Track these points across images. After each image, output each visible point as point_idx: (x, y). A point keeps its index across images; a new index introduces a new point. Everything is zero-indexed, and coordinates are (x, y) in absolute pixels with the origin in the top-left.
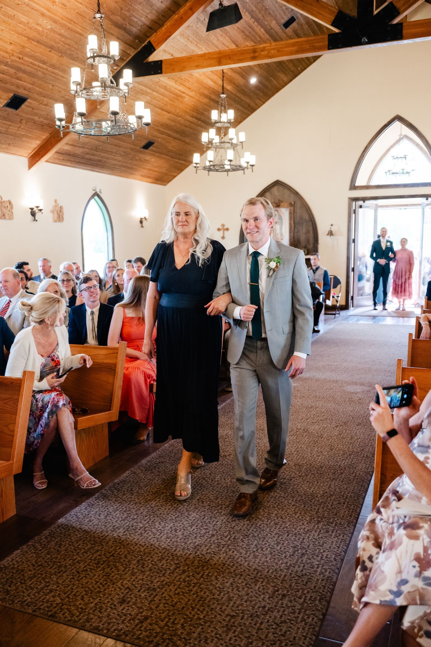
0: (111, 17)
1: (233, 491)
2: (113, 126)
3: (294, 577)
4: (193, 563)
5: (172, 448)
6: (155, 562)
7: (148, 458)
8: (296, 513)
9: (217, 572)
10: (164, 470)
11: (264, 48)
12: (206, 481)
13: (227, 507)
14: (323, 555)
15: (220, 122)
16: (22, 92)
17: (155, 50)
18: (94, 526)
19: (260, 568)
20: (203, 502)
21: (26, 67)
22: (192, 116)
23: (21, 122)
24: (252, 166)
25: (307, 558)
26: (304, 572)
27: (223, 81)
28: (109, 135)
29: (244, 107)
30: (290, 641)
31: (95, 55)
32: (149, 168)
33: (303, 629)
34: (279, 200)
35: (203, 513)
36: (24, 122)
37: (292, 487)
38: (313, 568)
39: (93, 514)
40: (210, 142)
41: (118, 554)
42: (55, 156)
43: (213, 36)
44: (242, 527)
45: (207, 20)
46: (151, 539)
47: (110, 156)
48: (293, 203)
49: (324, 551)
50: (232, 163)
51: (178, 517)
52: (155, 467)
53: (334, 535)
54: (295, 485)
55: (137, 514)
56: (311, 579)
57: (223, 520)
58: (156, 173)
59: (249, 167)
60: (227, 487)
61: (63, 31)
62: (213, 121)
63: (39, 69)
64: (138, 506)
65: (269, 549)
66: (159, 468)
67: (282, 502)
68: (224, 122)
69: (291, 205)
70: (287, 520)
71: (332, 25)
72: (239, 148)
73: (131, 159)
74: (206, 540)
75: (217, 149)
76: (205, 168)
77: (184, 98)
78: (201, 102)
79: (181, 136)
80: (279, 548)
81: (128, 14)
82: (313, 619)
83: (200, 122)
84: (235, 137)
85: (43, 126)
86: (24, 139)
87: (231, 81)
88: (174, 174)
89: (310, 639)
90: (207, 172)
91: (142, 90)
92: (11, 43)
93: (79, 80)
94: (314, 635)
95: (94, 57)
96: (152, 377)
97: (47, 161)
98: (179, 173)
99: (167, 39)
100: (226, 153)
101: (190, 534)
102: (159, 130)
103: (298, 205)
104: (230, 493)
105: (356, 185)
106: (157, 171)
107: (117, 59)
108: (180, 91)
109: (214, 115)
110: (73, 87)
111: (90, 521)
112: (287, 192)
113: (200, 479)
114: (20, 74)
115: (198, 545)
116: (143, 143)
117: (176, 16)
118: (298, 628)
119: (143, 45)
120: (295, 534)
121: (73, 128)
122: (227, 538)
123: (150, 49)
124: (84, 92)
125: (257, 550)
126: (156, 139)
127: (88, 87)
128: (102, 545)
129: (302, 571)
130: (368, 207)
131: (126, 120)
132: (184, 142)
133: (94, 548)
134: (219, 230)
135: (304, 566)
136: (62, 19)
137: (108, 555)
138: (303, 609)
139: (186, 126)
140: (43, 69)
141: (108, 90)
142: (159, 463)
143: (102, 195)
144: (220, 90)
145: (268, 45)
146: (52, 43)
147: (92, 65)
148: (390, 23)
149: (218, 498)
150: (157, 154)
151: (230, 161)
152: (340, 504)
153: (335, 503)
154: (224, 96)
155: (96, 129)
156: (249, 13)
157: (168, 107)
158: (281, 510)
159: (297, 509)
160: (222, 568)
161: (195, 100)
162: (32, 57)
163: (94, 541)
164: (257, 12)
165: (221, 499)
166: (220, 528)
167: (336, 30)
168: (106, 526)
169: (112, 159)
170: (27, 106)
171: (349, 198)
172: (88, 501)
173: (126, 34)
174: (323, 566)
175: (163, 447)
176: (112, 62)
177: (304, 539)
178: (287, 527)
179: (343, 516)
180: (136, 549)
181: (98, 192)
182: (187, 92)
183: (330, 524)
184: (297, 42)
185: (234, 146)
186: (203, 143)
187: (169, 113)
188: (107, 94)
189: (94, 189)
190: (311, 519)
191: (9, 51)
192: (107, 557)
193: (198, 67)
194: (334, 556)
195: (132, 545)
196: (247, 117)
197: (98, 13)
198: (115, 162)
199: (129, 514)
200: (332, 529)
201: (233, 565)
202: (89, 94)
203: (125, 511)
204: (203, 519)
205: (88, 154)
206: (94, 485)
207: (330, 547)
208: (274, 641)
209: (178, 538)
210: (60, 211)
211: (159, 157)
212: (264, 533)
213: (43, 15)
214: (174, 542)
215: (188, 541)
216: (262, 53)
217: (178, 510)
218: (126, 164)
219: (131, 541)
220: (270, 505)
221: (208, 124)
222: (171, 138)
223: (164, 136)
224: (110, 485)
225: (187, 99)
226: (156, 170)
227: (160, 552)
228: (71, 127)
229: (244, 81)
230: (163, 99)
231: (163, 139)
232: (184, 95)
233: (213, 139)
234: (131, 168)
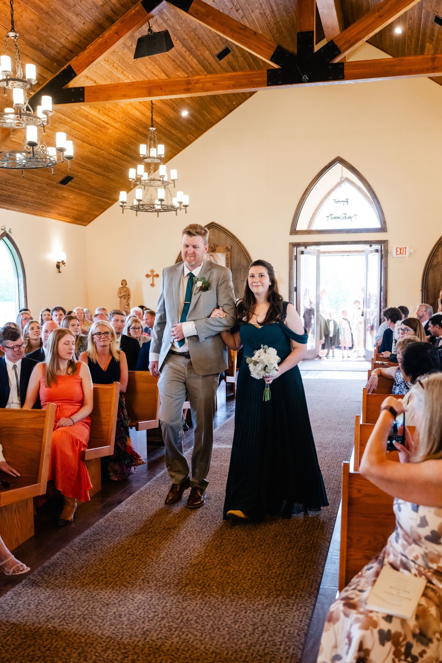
0: (26, 36)
1: (182, 568)
2: (30, 158)
3: (256, 657)
4: (142, 650)
5: (108, 523)
6: (99, 653)
7: (82, 536)
8: (252, 588)
9: (171, 658)
10: (101, 549)
11: (199, 80)
12: (150, 558)
13: (177, 586)
14: (285, 631)
15: (150, 157)
17: (76, 75)
18: (24, 617)
19: (218, 651)
20: (148, 582)
22: (117, 150)
24: (186, 206)
25: (269, 636)
26: (266, 651)
27: (152, 113)
28: (24, 168)
29: (173, 141)
31: (8, 77)
32: (67, 206)
34: (214, 245)
35: (149, 594)
37: (246, 559)
38: (276, 645)
39: (21, 604)
40: (138, 179)
41: (55, 647)
43: (141, 63)
44: (195, 607)
45: (134, 47)
46: (92, 628)
47: (22, 191)
48: (230, 247)
49: (286, 627)
50: (163, 203)
51: (122, 600)
52: (90, 546)
53: (295, 608)
54: (249, 557)
55: (73, 600)
56: (274, 658)
57: (172, 601)
58: (75, 212)
59: (182, 207)
60: (174, 563)
62: (142, 156)
64: (74, 591)
65: (226, 629)
66: (95, 547)
67: (236, 577)
68: (154, 158)
69: (227, 249)
70: (243, 596)
71: (271, 60)
72: (171, 186)
73: (47, 195)
74: (156, 624)
75: (146, 187)
76: (132, 208)
77: (108, 129)
78: (127, 135)
79: (105, 171)
80: (237, 627)
81: (45, 34)
83: (125, 156)
84: (166, 174)
87: (161, 113)
88: (97, 213)
90: (135, 212)
91: (60, 118)
95: (7, 80)
96: (81, 442)
98: (102, 212)
99: (90, 64)
100: (157, 191)
101: (137, 618)
102: (79, 164)
103: (236, 250)
104: (179, 570)
105: (297, 229)
106: (76, 210)
107: (34, 83)
108: (103, 121)
111: (18, 612)
112: (223, 235)
113: (143, 557)
115: (147, 630)
116: (61, 178)
117: (100, 40)
119: (62, 69)
120: (254, 610)
122: (179, 621)
123: (70, 74)
125: (214, 631)
126: (76, 173)
128: (35, 638)
129: (264, 650)
130: (309, 253)
131: (45, 152)
132: (108, 177)
133: (25, 642)
134: (148, 276)
135: (266, 644)
137: (43, 649)
139: (109, 160)
141: (24, 118)
142: (95, 541)
143: (12, 235)
144: (149, 122)
145: (203, 77)
147: (5, 89)
148: (331, 62)
149: (166, 576)
150: (77, 190)
151: (161, 200)
152: (299, 574)
153: (293, 574)
154: (154, 129)
155: (10, 161)
156: (181, 41)
157: (90, 139)
158: (236, 585)
159: (254, 582)
160: (176, 654)
161: (119, 132)
163: (25, 634)
164: (189, 41)
165: (169, 577)
166: (170, 610)
167: (276, 66)
168: (37, 617)
169: (24, 194)
171: (290, 243)
172: (14, 589)
173: (43, 56)
174: (286, 642)
175: (97, 523)
176: (29, 86)
177: (263, 615)
178: (244, 604)
179: (303, 588)
180: (76, 640)
181: (8, 232)
182: (112, 122)
183: (290, 597)
184: (234, 76)
185: (165, 184)
186: (131, 180)
187: (90, 145)
188: (22, 122)
189: (3, 228)
190: (269, 594)
192: (42, 652)
193: (125, 96)
194: (296, 631)
195: (70, 636)
196: (178, 153)
197: (11, 31)
198: (28, 198)
199: (65, 600)
200: (292, 602)
201: (189, 649)
203: (59, 598)
204: (150, 601)
206: (21, 571)
207: (292, 622)
209: (123, 624)
211: (78, 194)
212: (219, 612)
214: (120, 628)
215: (135, 626)
216: (197, 85)
217: (121, 592)
218: (41, 201)
219: (69, 632)
220: (223, 581)
221: (136, 159)
222: (92, 173)
223: (85, 170)
224: (39, 569)
225: (111, 131)
226: (76, 208)
227: (104, 642)
229: (175, 114)
230: (84, 129)
231: (84, 174)
232: (107, 126)
233: (142, 176)
234: (45, 206)
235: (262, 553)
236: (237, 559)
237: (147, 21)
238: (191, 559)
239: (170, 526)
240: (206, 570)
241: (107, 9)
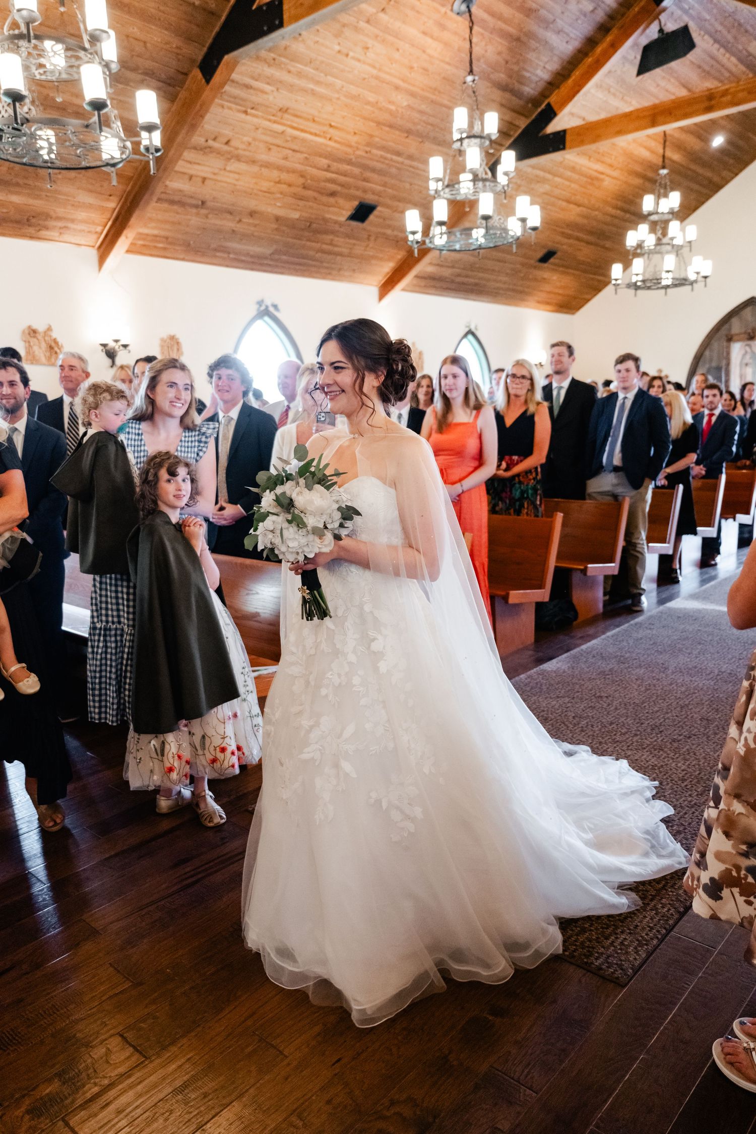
0: (492, 76)
1: (600, 743)
5: (529, 680)
11: (727, 90)
12: (565, 725)
15: (657, 213)
16: (370, 198)
17: (555, 115)
21: (375, 163)
22: (616, 208)
23: (368, 239)
24: (706, 277)
25: (684, 838)
27: (664, 148)
28: (480, 247)
29: (700, 185)
30: (629, 929)
31: (464, 135)
32: (548, 290)
33: (651, 919)
36: (372, 238)
37: (688, 747)
40: (640, 246)
42: (415, 282)
43: (649, 81)
45: (639, 57)
47: (492, 277)
50: (673, 275)
54: (693, 744)
58: (560, 298)
59: (700, 279)
60: (593, 736)
61: (423, 107)
62: (645, 213)
63: (393, 164)
68: (662, 213)
70: (668, 787)
72: (685, 251)
73: (523, 279)
75: (650, 256)
76: (629, 286)
77: (602, 180)
78: (630, 185)
79: (598, 238)
81: (516, 68)
82: (669, 909)
83: (628, 216)
84: (679, 235)
85: (397, 242)
86: (373, 262)
87: (679, 146)
88: (587, 297)
89: (658, 931)
90: (633, 291)
91: (537, 176)
92: (355, 133)
93: (441, 176)
94: (665, 928)
95: (461, 140)
97: (404, 290)
98: (595, 295)
99: (574, 96)
100: (664, 260)
102: (563, 233)
106: (559, 294)
107: (495, 137)
108: (596, 171)
109: (648, 203)
110: (433, 186)
114: (368, 174)
116: (540, 254)
117: (590, 60)
118: (645, 917)
119: (539, 110)
121: (431, 242)
123: (549, 114)
124: (447, 190)
126: (560, 246)
127: (452, 184)
131: (503, 226)
132: (603, 247)
136: (423, 90)
138: (659, 896)
139: (606, 224)
140: (398, 162)
141: (480, 184)
143: (478, 334)
144: (659, 161)
146: (410, 125)
147: (459, 151)
150: (561, 269)
151: (671, 272)
154: (664, 172)
155: (464, 242)
156: (711, 36)
157: (578, 197)
161: (619, 182)
162: (383, 148)
164: (725, 32)
169: (495, 281)
170: (377, 217)
173: (514, 98)
176: (487, 143)
177: (686, 813)
181: (473, 330)
182: (608, 171)
185: (677, 249)
186: (629, 248)
187: (579, 205)
188: (479, 190)
189: (468, 325)
191: (353, 144)
193: (620, 133)
196: (707, 200)
197: (469, 74)
198: (498, 285)
202: (454, 192)
205: (459, 275)
208: (607, 924)
210: (420, 358)
211: (563, 273)
213: (397, 88)
216: (723, 99)
218: (515, 287)
221: (636, 217)
222: (582, 244)
223: (571, 241)
225: (607, 183)
226: (561, 292)
228: (427, 241)
229: (703, 144)
230: (570, 186)
231: (570, 245)
232: (602, 176)
233: (643, 241)
234: (521, 292)
235: (714, 743)
236: (676, 745)
237: (657, 17)
238: (615, 735)
239: (603, 694)
240: (631, 750)
241: (600, 16)
